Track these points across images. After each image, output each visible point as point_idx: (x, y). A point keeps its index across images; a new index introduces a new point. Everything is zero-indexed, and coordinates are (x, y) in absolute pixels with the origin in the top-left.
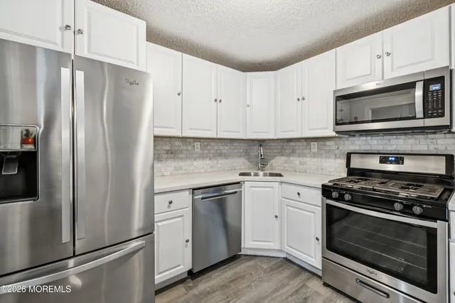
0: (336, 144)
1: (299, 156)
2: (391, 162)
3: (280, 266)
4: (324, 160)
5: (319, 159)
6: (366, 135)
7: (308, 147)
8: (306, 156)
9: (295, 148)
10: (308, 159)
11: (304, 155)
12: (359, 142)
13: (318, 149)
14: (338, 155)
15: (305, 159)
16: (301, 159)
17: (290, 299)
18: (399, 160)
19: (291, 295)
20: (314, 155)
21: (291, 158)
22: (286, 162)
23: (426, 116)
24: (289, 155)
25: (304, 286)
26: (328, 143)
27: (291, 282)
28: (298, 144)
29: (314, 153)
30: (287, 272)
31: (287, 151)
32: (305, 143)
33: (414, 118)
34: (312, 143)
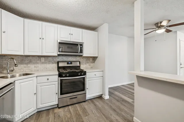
0: (52, 59)
1: (34, 64)
2: (70, 64)
3: (39, 115)
4: (47, 65)
5: (45, 65)
6: (62, 56)
7: (40, 59)
8: (38, 64)
9: (32, 60)
10: (40, 65)
11: (37, 63)
12: (60, 58)
13: (45, 60)
14: (53, 63)
15: (38, 65)
16: (35, 65)
17: (55, 120)
18: (71, 63)
19: (54, 119)
20: (43, 63)
21: (29, 65)
22: (25, 67)
23: (80, 53)
24: (27, 64)
25: (54, 113)
26: (49, 58)
27: (50, 116)
28: (33, 58)
29: (43, 62)
30: (44, 115)
31: (26, 62)
32: (37, 58)
33: (78, 53)
34: (42, 58)
